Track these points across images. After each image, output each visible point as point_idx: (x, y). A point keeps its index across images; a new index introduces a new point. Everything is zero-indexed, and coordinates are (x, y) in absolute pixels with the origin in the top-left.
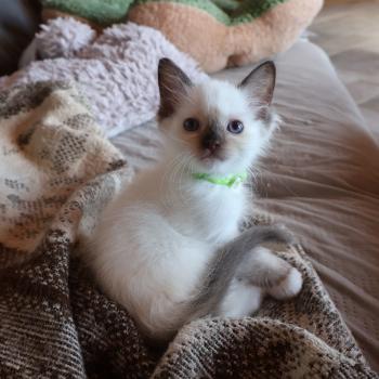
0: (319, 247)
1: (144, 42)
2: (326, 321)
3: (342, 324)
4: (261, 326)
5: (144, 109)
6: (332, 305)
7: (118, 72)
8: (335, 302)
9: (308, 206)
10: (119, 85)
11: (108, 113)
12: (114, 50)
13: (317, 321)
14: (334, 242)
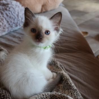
0: (70, 68)
1: (13, 5)
2: (74, 92)
3: (78, 92)
4: (54, 95)
5: (13, 26)
6: (75, 87)
7: (5, 14)
8: (75, 85)
9: (66, 56)
10: (6, 18)
11: (2, 27)
12: (4, 7)
13: (71, 92)
14: (74, 66)
